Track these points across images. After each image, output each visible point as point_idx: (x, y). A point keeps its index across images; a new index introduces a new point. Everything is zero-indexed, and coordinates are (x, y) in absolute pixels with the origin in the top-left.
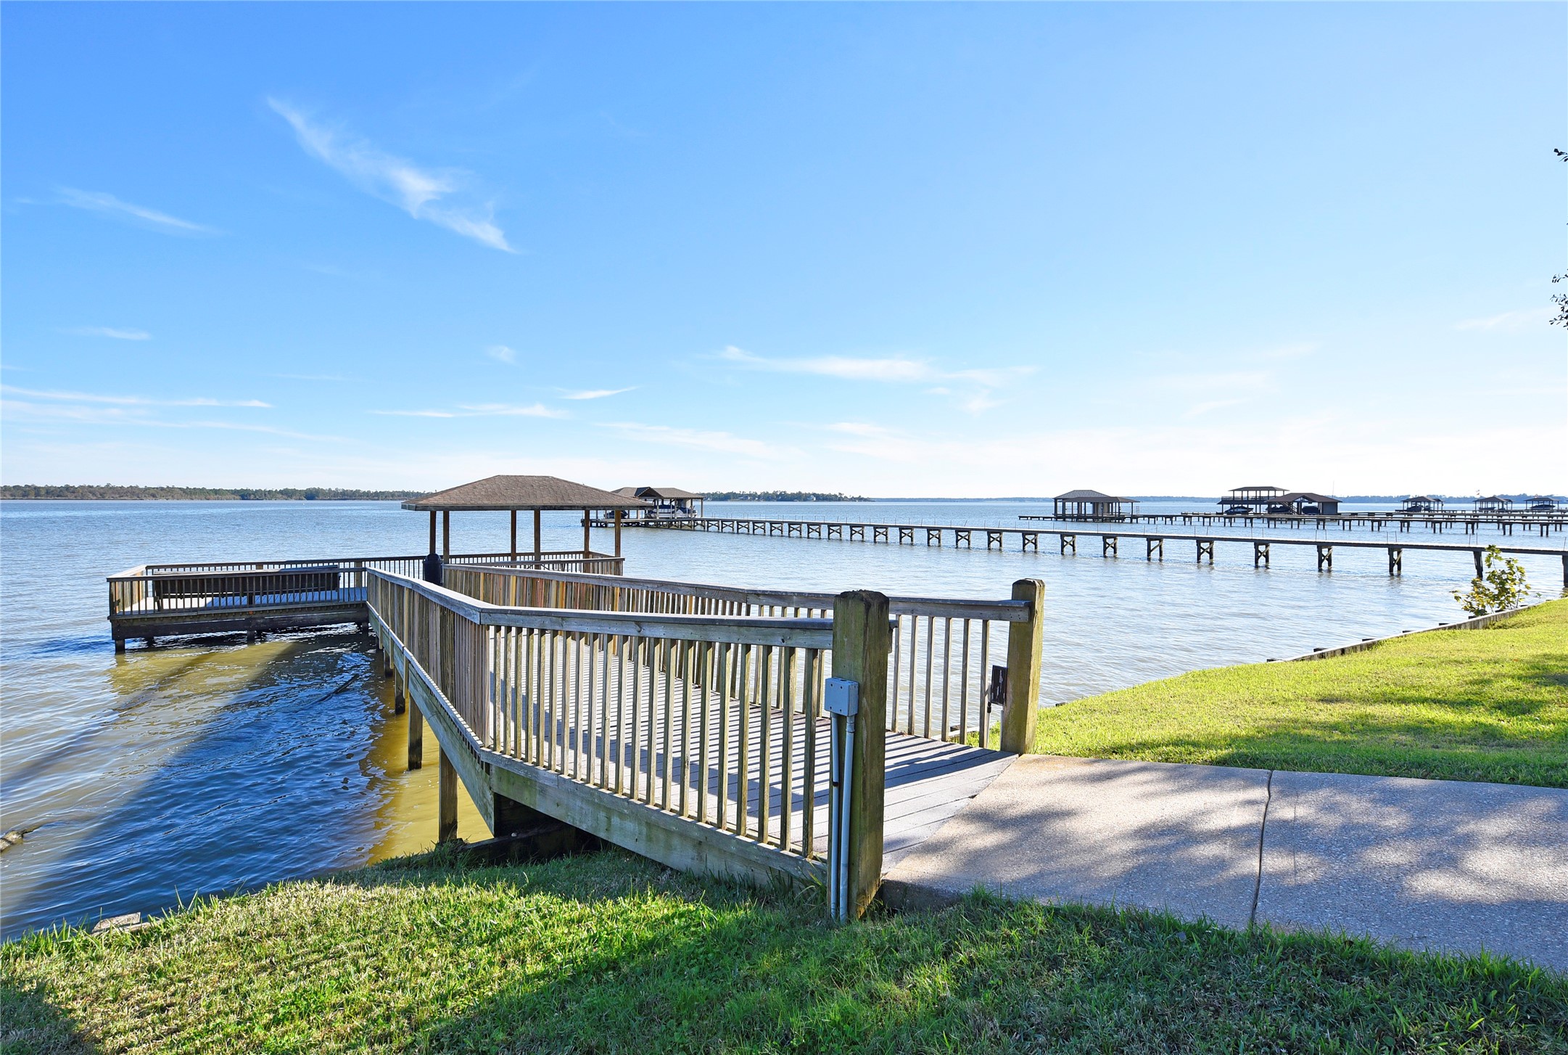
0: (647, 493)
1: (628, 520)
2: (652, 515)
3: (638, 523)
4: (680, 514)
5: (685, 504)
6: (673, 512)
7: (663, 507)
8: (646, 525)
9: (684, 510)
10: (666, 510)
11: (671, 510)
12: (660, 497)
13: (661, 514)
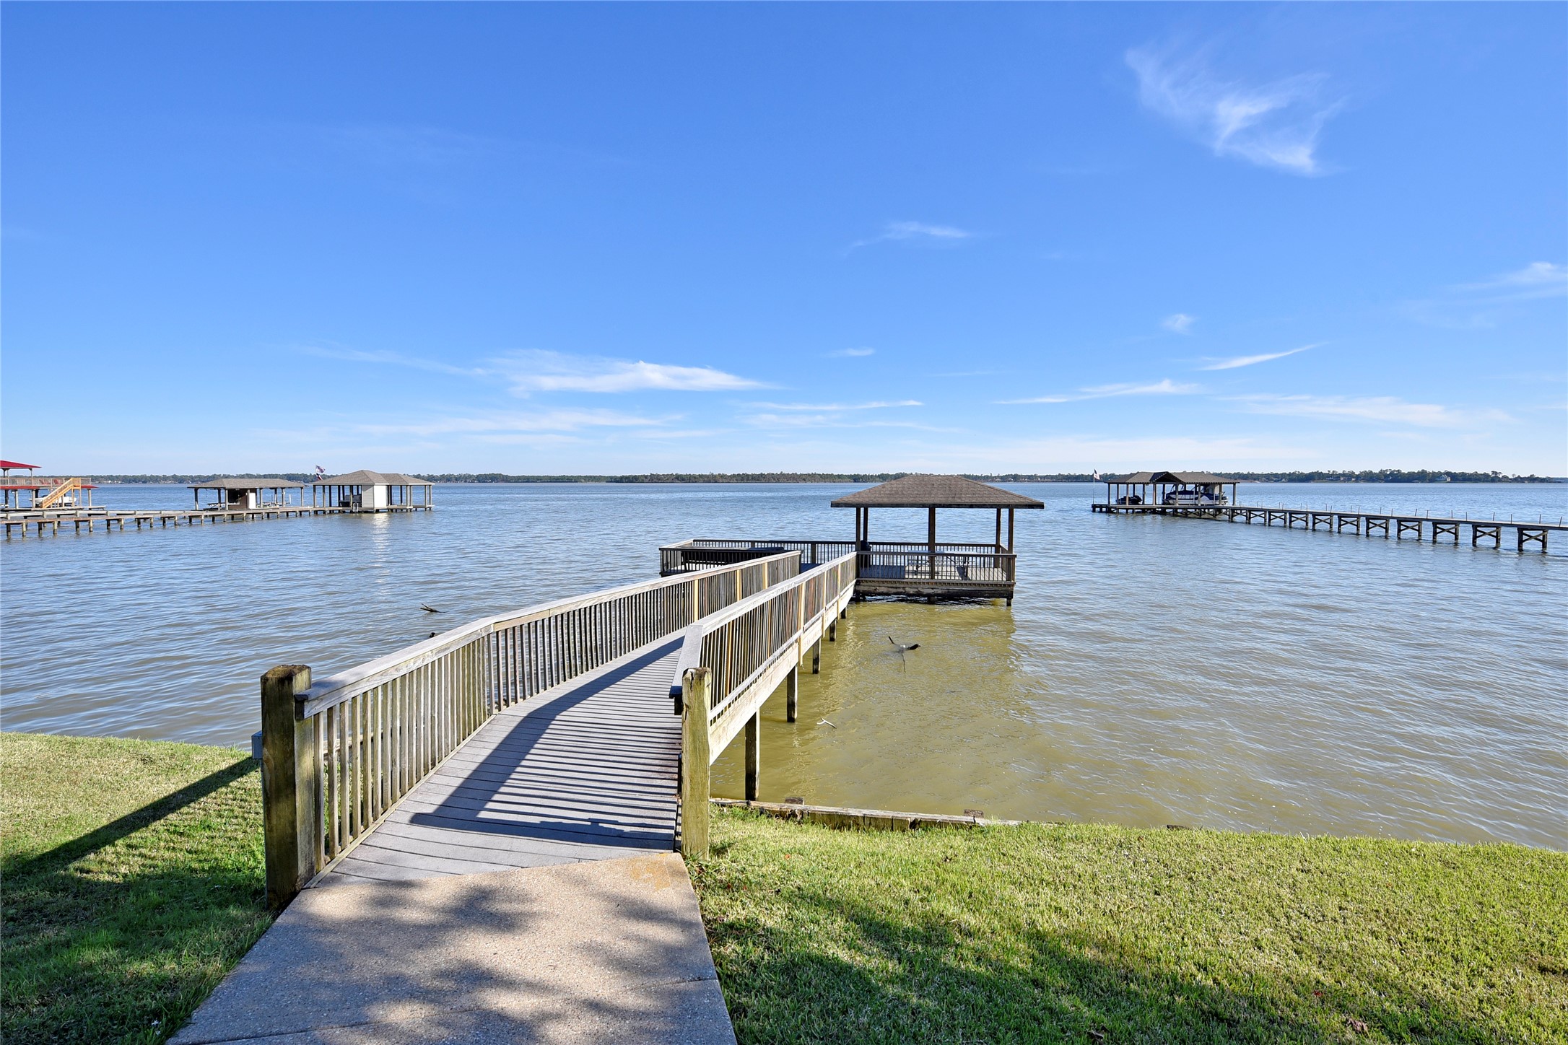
0: (1165, 478)
1: (1143, 507)
2: (1171, 502)
3: (1155, 509)
4: (1204, 501)
5: (1213, 490)
6: (1196, 499)
7: (1185, 492)
8: (1163, 513)
9: (1211, 496)
10: (1188, 497)
11: (1193, 496)
12: (1181, 482)
13: (1180, 501)
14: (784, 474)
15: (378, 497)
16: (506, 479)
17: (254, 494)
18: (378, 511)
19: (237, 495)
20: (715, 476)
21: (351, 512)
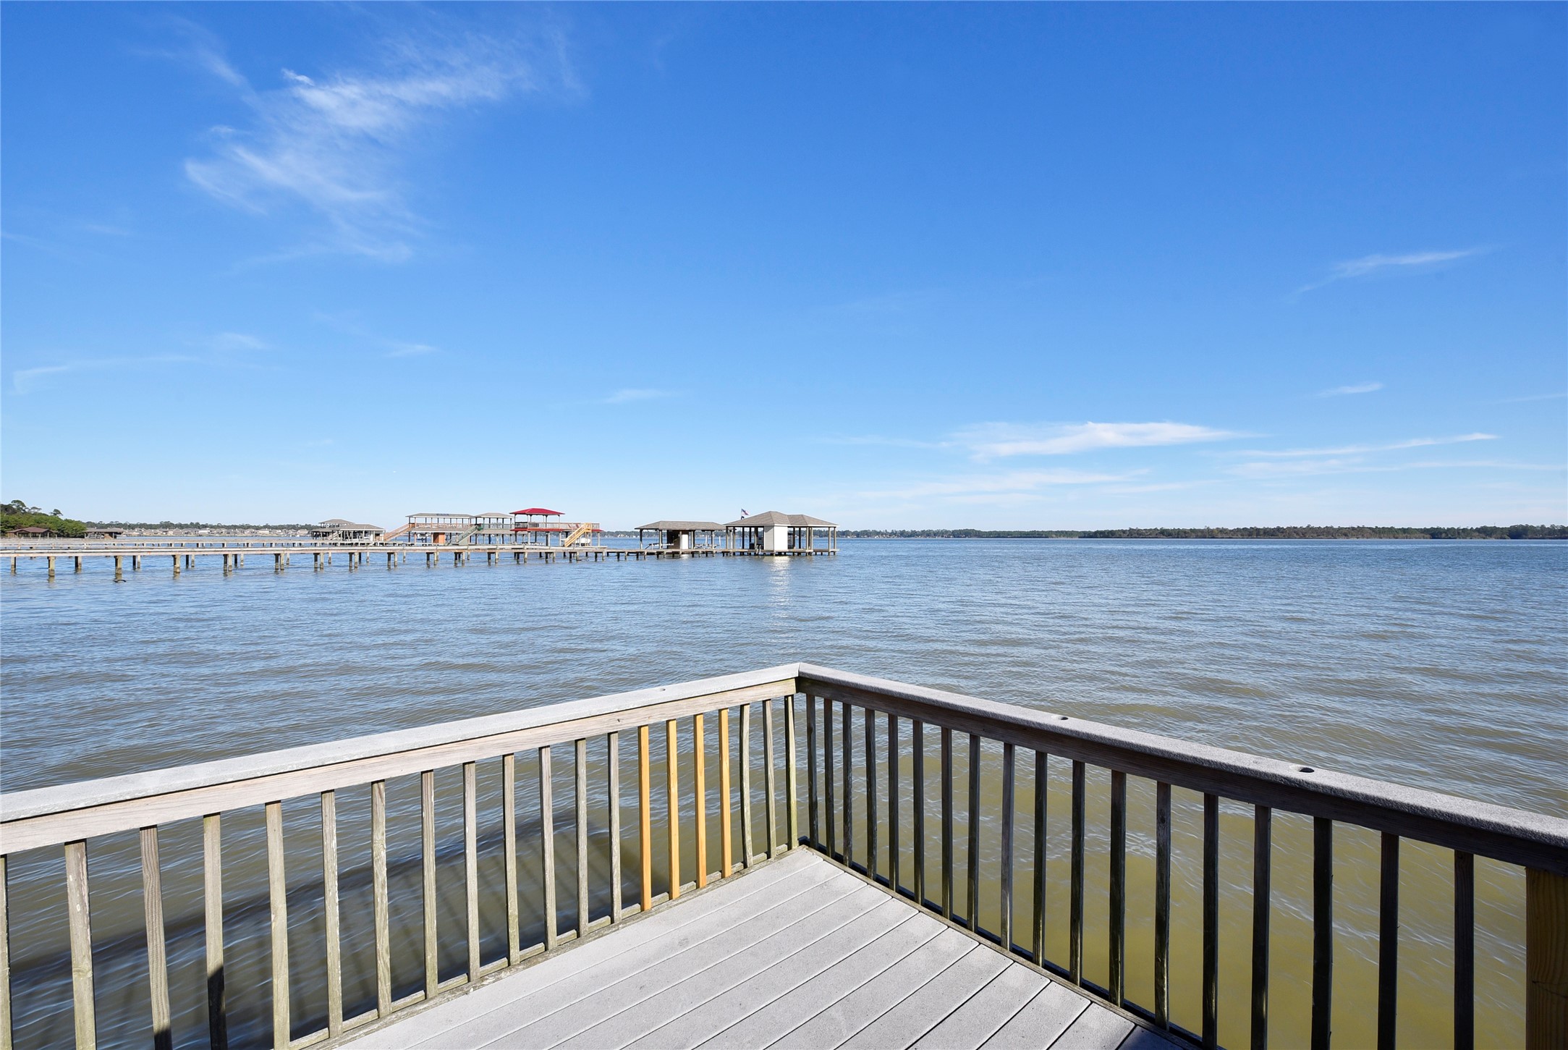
14: (1313, 528)
15: (779, 539)
16: (979, 534)
17: (687, 536)
18: (780, 554)
19: (673, 536)
20: (1212, 531)
21: (755, 555)
